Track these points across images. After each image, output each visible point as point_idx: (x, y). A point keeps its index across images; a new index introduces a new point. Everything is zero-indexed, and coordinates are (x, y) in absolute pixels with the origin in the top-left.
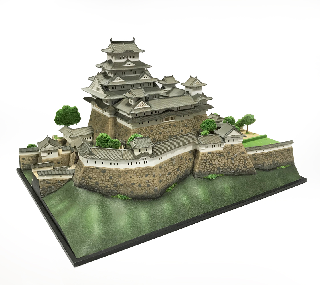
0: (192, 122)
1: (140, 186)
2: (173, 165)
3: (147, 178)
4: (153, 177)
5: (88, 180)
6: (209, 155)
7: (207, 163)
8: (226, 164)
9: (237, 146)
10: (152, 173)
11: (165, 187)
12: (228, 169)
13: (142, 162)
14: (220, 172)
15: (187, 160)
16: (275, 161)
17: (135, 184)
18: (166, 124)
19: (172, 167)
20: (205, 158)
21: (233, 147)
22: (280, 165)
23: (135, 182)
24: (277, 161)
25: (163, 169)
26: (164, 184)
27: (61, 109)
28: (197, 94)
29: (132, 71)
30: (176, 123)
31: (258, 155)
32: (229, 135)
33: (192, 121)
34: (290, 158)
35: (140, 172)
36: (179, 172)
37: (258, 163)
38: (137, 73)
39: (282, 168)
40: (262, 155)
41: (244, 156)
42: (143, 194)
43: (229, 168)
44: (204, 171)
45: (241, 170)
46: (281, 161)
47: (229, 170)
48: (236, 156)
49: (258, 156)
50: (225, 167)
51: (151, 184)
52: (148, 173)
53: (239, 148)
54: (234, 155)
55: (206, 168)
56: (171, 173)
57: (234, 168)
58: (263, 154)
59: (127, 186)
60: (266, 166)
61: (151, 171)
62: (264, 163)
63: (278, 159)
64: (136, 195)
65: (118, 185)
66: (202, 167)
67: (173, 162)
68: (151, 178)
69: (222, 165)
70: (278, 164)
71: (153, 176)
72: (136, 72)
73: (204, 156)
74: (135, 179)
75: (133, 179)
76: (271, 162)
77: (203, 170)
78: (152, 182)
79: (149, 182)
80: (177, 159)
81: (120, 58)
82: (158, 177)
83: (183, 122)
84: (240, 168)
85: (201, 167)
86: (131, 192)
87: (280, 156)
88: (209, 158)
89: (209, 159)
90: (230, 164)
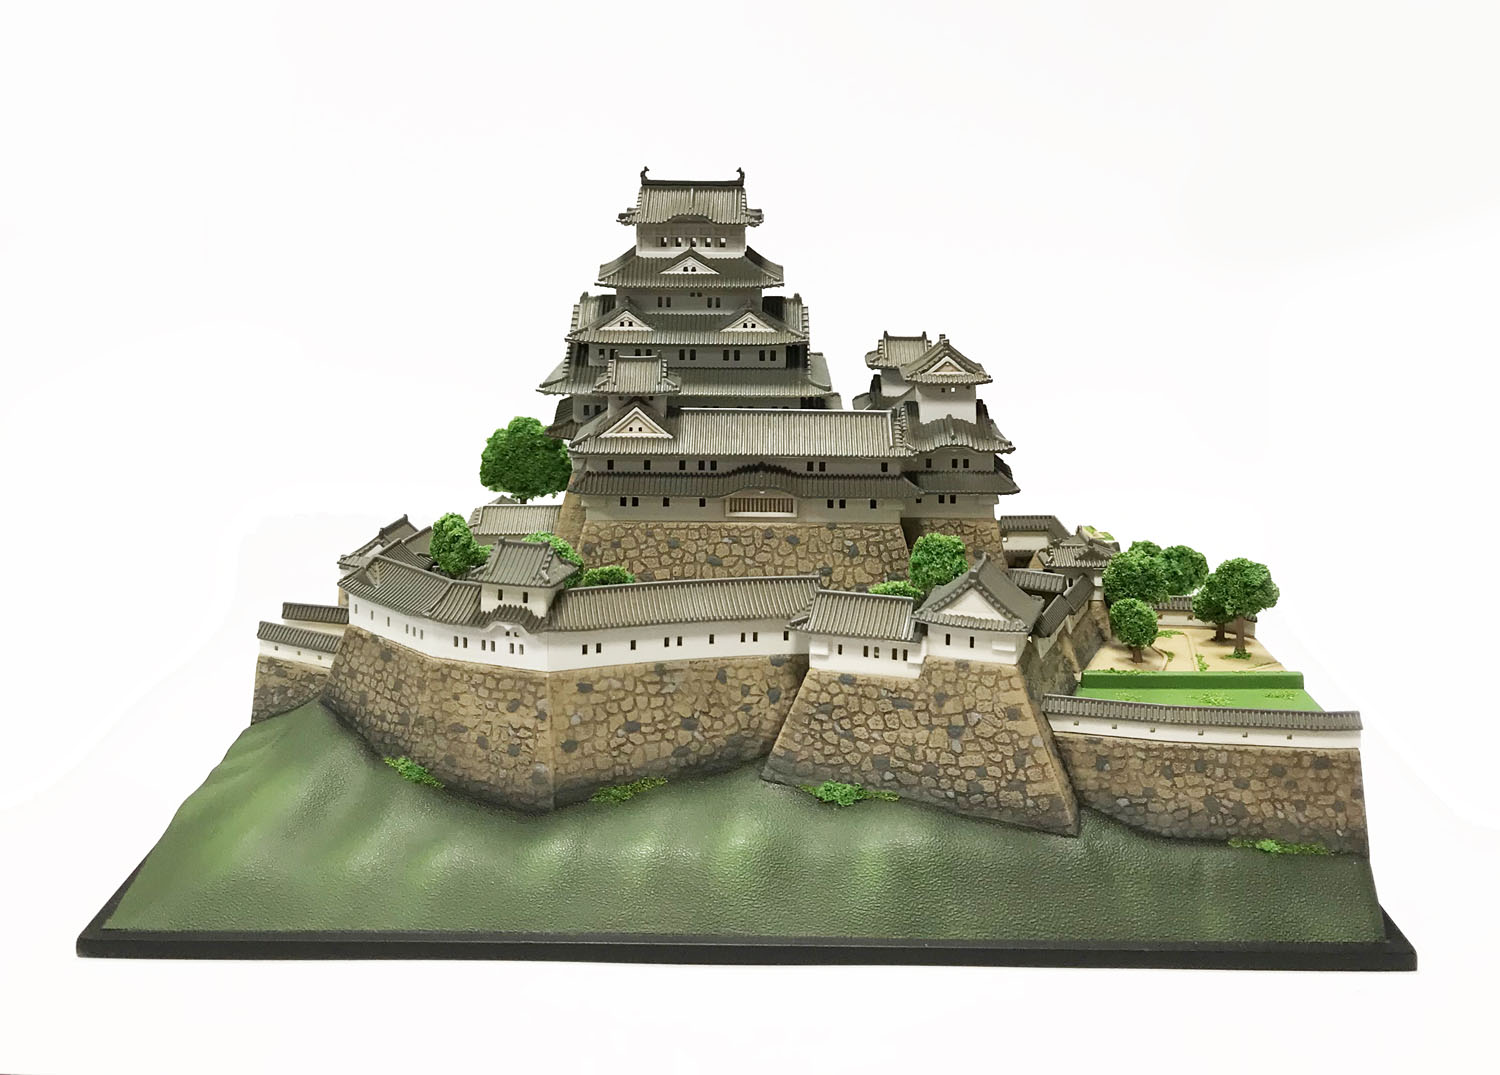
0: (889, 541)
1: (482, 742)
2: (664, 695)
3: (514, 718)
4: (536, 717)
5: (345, 682)
6: (846, 688)
7: (830, 725)
8: (920, 749)
9: (984, 672)
10: (537, 698)
11: (591, 775)
12: (925, 773)
13: (503, 643)
14: (883, 780)
15: (754, 690)
16: (1225, 802)
17: (465, 729)
18: (749, 525)
19: (659, 701)
20: (825, 697)
21: (964, 675)
22: (1255, 831)
23: (468, 723)
24: (1240, 804)
25: (594, 698)
26: (588, 763)
27: (506, 428)
28: (949, 416)
29: (700, 295)
30: (799, 531)
31: (1117, 745)
32: (947, 612)
33: (888, 536)
34: (1330, 812)
35: (491, 683)
36: (696, 734)
37: (1116, 790)
38: (721, 304)
39: (1262, 850)
40: (1141, 750)
41: (1015, 732)
42: (489, 778)
43: (931, 770)
44: (811, 758)
45: (991, 798)
46: (1267, 809)
47: (928, 781)
48: (978, 723)
49: (1118, 753)
50: (913, 761)
51: (523, 747)
52: (518, 696)
53: (996, 684)
54: (965, 713)
55: (819, 745)
56: (643, 729)
57: (958, 777)
58: (1149, 750)
59: (439, 731)
60: (1162, 813)
61: (532, 689)
62: (1149, 793)
63: (1247, 797)
64: (463, 775)
65: (412, 720)
66: (804, 739)
67: (666, 684)
68: (529, 722)
69: (900, 751)
70: (1245, 822)
71: (536, 714)
72: (718, 299)
73: (822, 690)
74: (469, 709)
75: (463, 706)
76: (1194, 799)
77: (805, 754)
78: (530, 737)
79: (518, 737)
80: (694, 675)
81: (664, 245)
82: (562, 723)
83: (837, 532)
84: (988, 786)
85: (798, 737)
86: (446, 758)
87: (1262, 780)
88: (841, 703)
89: (840, 707)
90: (939, 751)
